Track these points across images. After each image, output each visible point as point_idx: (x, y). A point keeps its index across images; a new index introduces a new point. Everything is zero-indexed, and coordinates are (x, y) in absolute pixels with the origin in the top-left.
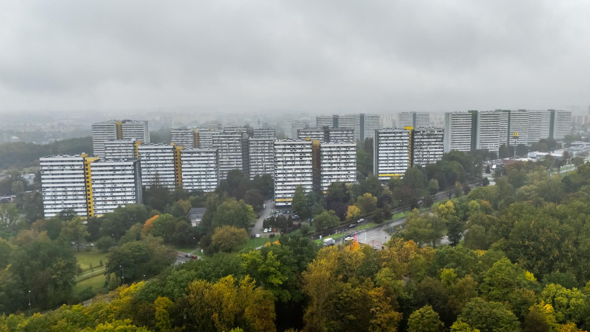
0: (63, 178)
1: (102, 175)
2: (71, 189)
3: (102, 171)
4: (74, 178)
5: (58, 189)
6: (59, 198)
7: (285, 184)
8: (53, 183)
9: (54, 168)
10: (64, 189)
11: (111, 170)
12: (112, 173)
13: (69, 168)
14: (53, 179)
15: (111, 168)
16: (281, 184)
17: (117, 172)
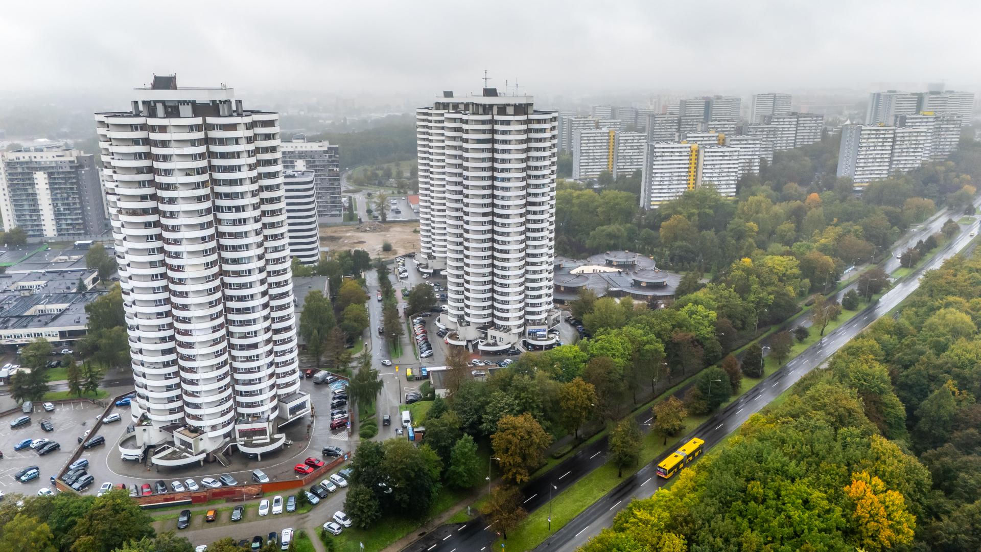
0: (671, 164)
1: (713, 160)
2: (677, 174)
3: (713, 156)
4: (680, 164)
5: (666, 175)
6: (666, 183)
7: (865, 168)
8: (662, 169)
9: (666, 154)
10: (670, 175)
11: (720, 156)
12: (721, 158)
13: (678, 154)
14: (662, 164)
15: (721, 154)
16: (861, 169)
17: (726, 158)
